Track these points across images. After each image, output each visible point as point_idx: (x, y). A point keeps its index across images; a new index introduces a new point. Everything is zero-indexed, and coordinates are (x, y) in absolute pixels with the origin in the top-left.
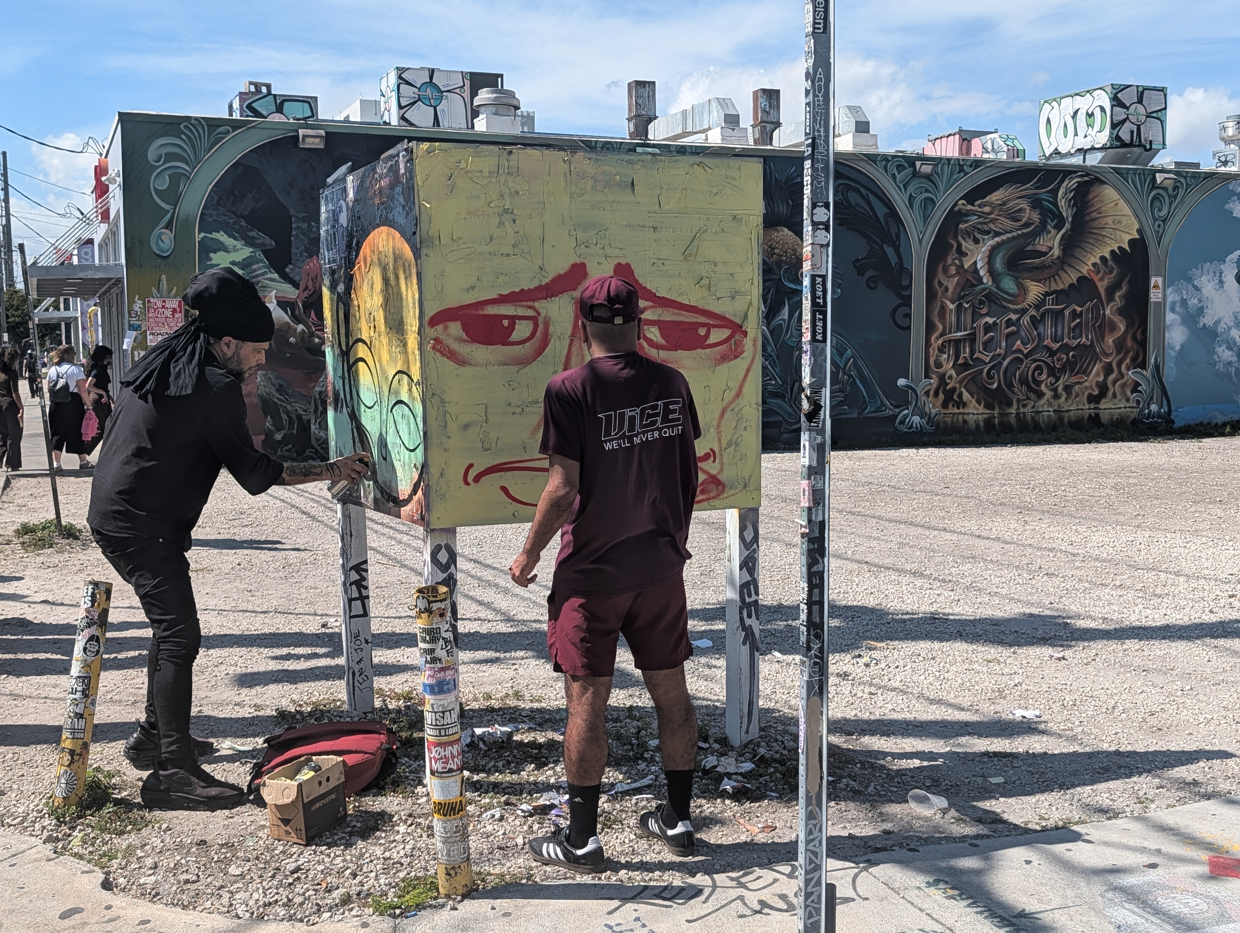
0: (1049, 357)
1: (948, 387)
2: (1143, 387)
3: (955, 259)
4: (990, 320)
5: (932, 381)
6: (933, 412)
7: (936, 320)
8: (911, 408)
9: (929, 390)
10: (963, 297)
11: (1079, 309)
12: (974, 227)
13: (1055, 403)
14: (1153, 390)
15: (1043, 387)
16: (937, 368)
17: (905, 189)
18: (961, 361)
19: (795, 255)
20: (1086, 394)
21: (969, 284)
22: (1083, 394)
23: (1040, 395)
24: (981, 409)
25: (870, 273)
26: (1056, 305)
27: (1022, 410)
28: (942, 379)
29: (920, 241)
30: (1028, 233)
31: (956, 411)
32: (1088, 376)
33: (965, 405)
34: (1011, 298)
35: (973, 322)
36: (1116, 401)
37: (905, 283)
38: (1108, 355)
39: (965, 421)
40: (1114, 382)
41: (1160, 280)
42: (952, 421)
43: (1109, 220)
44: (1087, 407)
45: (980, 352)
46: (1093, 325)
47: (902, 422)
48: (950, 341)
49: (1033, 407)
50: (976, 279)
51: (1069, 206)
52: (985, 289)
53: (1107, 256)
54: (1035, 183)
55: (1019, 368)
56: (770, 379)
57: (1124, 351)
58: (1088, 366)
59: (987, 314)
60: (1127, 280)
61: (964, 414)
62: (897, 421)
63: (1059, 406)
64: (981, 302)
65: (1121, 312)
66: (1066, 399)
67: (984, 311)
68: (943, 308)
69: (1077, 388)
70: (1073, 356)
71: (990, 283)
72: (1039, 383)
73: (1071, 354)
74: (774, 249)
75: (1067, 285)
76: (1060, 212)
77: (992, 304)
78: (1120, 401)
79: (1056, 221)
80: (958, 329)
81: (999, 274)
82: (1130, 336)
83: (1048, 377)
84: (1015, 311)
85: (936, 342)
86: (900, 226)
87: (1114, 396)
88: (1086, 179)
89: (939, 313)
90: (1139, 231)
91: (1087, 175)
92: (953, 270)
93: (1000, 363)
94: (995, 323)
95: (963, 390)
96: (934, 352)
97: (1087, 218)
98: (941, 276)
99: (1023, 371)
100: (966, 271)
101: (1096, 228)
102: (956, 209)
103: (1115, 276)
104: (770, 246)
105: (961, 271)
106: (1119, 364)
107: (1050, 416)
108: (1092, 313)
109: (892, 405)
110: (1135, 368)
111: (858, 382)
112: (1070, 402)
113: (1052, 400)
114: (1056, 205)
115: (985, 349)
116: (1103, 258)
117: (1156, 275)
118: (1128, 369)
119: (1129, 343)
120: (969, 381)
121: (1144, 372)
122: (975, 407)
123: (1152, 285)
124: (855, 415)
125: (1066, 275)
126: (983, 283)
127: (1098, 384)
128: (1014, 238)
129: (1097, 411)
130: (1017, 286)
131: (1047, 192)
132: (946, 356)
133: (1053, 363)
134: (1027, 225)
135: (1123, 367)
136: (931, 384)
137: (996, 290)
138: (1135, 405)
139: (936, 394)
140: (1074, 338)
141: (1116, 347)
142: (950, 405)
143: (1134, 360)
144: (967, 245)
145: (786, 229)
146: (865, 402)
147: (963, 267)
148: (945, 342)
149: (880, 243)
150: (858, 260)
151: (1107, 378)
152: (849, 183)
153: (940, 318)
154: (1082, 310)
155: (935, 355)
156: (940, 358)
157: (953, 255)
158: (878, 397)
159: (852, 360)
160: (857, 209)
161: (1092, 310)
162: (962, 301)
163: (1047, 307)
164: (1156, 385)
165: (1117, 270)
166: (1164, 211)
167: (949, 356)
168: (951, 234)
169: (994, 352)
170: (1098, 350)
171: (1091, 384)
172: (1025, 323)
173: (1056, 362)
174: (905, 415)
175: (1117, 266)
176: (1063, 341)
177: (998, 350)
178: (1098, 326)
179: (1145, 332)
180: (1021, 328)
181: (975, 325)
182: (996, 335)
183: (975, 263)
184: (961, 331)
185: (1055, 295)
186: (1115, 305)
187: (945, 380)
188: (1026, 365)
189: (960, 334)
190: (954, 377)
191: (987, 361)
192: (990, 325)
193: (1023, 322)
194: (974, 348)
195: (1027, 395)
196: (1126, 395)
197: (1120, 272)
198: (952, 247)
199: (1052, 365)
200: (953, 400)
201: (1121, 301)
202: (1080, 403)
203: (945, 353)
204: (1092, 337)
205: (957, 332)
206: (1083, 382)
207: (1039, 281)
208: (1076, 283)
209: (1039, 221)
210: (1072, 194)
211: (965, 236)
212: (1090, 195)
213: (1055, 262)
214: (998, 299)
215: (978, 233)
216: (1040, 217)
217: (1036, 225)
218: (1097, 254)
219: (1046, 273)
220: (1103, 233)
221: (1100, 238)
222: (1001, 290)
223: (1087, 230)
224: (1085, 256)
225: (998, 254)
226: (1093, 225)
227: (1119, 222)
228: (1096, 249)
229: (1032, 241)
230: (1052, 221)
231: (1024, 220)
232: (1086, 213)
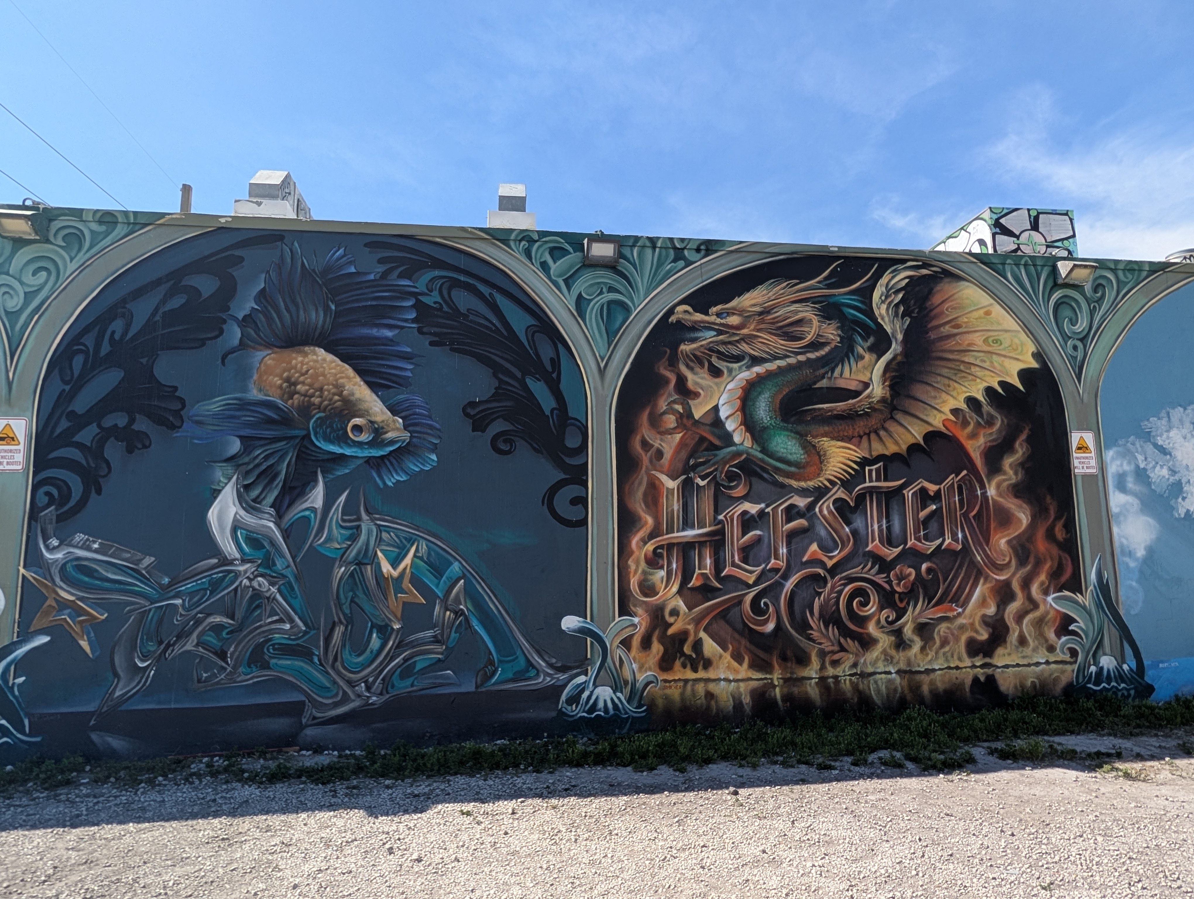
0: (879, 572)
1: (670, 631)
2: (1080, 624)
3: (674, 402)
4: (753, 509)
5: (636, 620)
6: (641, 678)
7: (639, 507)
8: (592, 672)
9: (631, 636)
10: (694, 468)
11: (932, 488)
12: (710, 350)
13: (901, 658)
14: (1101, 630)
15: (872, 628)
16: (646, 595)
17: (569, 288)
18: (694, 582)
19: (340, 394)
20: (964, 638)
21: (705, 445)
22: (957, 639)
23: (865, 643)
24: (744, 671)
25: (498, 426)
26: (886, 480)
27: (831, 671)
28: (658, 619)
29: (602, 372)
30: (818, 359)
31: (690, 675)
32: (964, 605)
33: (708, 664)
34: (793, 469)
35: (717, 512)
36: (1028, 651)
37: (572, 442)
38: (1000, 568)
39: (710, 695)
40: (1020, 618)
41: (1089, 438)
42: (682, 694)
43: (977, 339)
44: (968, 662)
45: (734, 564)
46: (965, 515)
47: (574, 699)
48: (670, 547)
49: (855, 665)
50: (719, 437)
51: (896, 315)
52: (739, 454)
53: (979, 397)
54: (826, 279)
55: (819, 594)
56: (281, 621)
57: (1032, 560)
58: (961, 588)
59: (745, 498)
60: (1023, 437)
61: (708, 680)
62: (563, 697)
63: (909, 663)
64: (731, 477)
65: (1018, 491)
66: (923, 649)
67: (739, 491)
68: (654, 487)
69: (943, 627)
70: (929, 570)
71: (748, 443)
72: (862, 621)
73: (924, 566)
74: (295, 384)
75: (904, 447)
77: (754, 480)
78: (1035, 650)
79: (871, 340)
80: (687, 524)
81: (765, 429)
82: (1041, 533)
83: (881, 608)
84: (803, 492)
85: (641, 549)
86: (560, 346)
87: (1022, 641)
88: (925, 272)
89: (645, 495)
90: (1038, 356)
91: (925, 266)
92: (671, 421)
93: (778, 586)
94: (762, 514)
95: (702, 635)
96: (637, 566)
97: (932, 335)
98: (645, 431)
99: (827, 601)
100: (697, 423)
101: (952, 352)
102: (673, 319)
103: (1000, 430)
104: (288, 380)
105: (689, 423)
106: (1026, 584)
107: (890, 681)
108: (960, 493)
109: (551, 666)
110: (1060, 590)
111: (476, 624)
112: (931, 654)
113: (893, 652)
114: (869, 313)
115: (745, 560)
116: (972, 402)
117: (1080, 429)
118: (1046, 593)
119: (1041, 545)
120: (714, 618)
121: (1079, 598)
122: (729, 668)
123: (1074, 449)
124: (469, 687)
125: (900, 430)
126: (734, 444)
127: (986, 621)
128: (790, 368)
129: (990, 671)
130: (804, 448)
131: (851, 293)
132: (663, 573)
133: (889, 582)
134: (814, 345)
135: (1035, 589)
136: (634, 626)
137: (760, 455)
138: (1067, 657)
139: (646, 643)
140: (927, 538)
141: (1017, 555)
142: (678, 663)
143: (1055, 574)
144: (698, 378)
145: (321, 352)
146: (492, 663)
147: (690, 415)
148: (661, 547)
149: (519, 375)
150: (472, 404)
151: (1004, 610)
152: (455, 276)
153: (647, 505)
154: (940, 489)
155: (640, 571)
156: (650, 577)
157: (670, 395)
158: (519, 653)
159: (462, 581)
160: (471, 317)
161: (960, 488)
162: (692, 475)
163: (867, 484)
164: (1106, 620)
165: (1002, 421)
166: (1082, 325)
167: (669, 573)
168: (664, 361)
169: (763, 566)
170: (979, 558)
171: (971, 621)
172: (825, 512)
173: (895, 582)
174: (579, 685)
175: (1000, 414)
176: (906, 544)
177: (773, 561)
178: (974, 517)
179: (1070, 525)
180: (817, 522)
181: (721, 517)
182: (766, 535)
183: (716, 409)
184: (693, 527)
185: (881, 464)
186: (1004, 480)
187: (663, 617)
188: (833, 587)
189: (690, 533)
190: (682, 613)
191: (751, 582)
192: (753, 516)
193: (821, 511)
194: (722, 558)
195: (840, 644)
196: (1046, 640)
197: (1008, 424)
198: (667, 381)
199: (887, 586)
200: (683, 654)
201: (1016, 473)
202: (952, 656)
203: (662, 567)
204: (965, 537)
205: (684, 529)
206: (955, 617)
207: (848, 439)
208: (922, 443)
209: (838, 339)
210: (900, 296)
211: (691, 364)
212: (936, 299)
213: (876, 407)
214: (766, 471)
215: (719, 358)
216: (840, 332)
217: (833, 345)
218: (958, 394)
219: (860, 426)
220: (966, 359)
221: (962, 368)
222: (771, 455)
223: (934, 354)
224: (935, 398)
225: (760, 394)
226: (946, 347)
227: (996, 341)
228: (956, 385)
229: (827, 372)
230: (865, 339)
231: (809, 338)
232: (929, 326)
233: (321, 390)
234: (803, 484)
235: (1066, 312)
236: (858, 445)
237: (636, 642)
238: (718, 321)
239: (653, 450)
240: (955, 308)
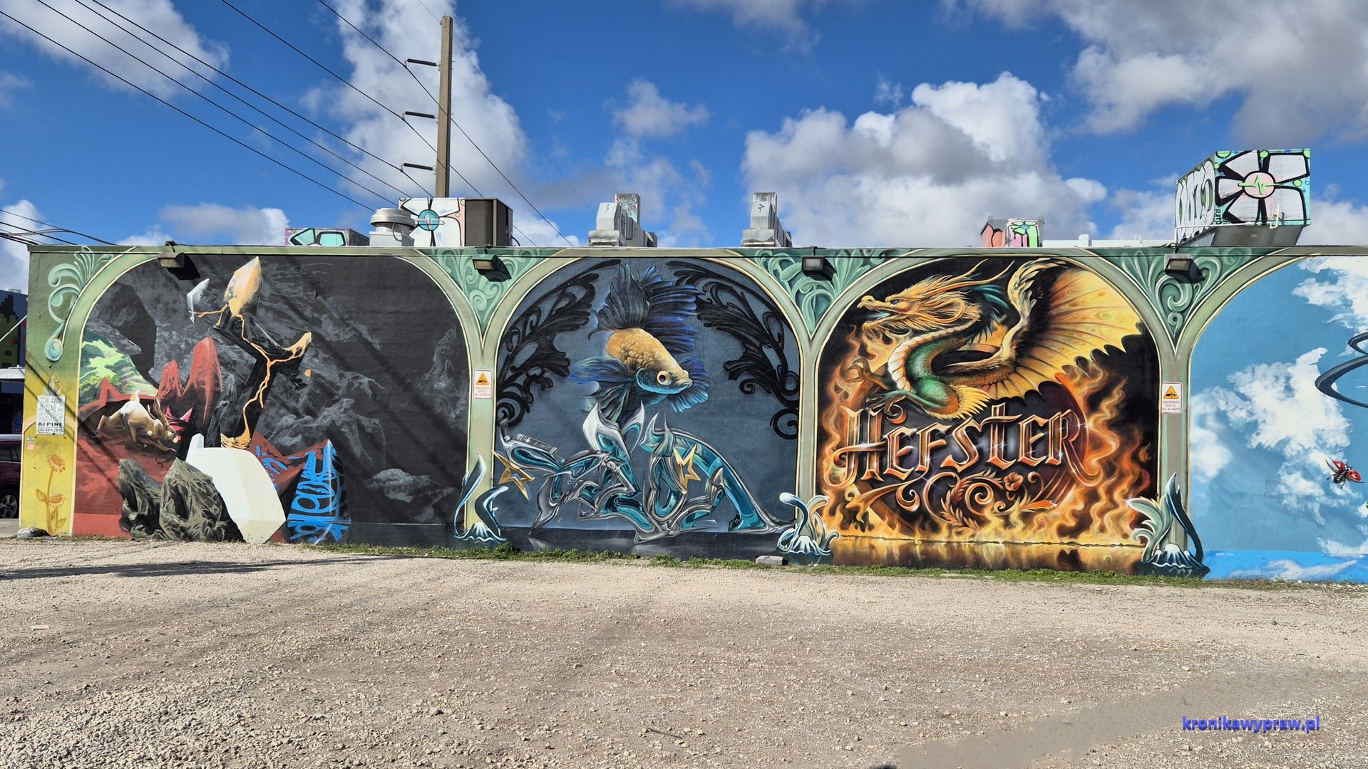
0: (995, 477)
1: (848, 506)
2: (1152, 520)
3: (858, 361)
4: (908, 432)
5: (826, 498)
6: (828, 533)
7: (831, 427)
8: (798, 526)
9: (824, 507)
10: (869, 404)
11: (1041, 421)
12: (885, 326)
13: (1007, 533)
14: (1169, 527)
15: (987, 513)
16: (833, 483)
17: (791, 287)
18: (865, 477)
19: (653, 357)
20: (1056, 524)
21: (878, 389)
22: (1050, 524)
23: (982, 522)
24: (896, 533)
25: (744, 377)
26: (1006, 415)
27: (955, 538)
28: (840, 498)
29: (810, 341)
30: (963, 331)
31: (859, 533)
32: (1058, 502)
33: (871, 527)
34: (938, 406)
35: (883, 432)
36: (1104, 536)
37: (790, 387)
38: (1090, 478)
39: (872, 547)
41: (1177, 388)
42: (854, 545)
43: (1090, 314)
44: (1057, 539)
45: (892, 467)
46: (1066, 441)
47: (786, 542)
48: (851, 454)
49: (973, 536)
50: (887, 384)
51: (1026, 298)
52: (900, 395)
53: (1088, 357)
54: (973, 273)
55: (951, 489)
56: (622, 486)
57: (1117, 474)
58: (1057, 490)
59: (903, 424)
60: (1121, 386)
61: (871, 537)
62: (780, 540)
63: (1013, 538)
64: (894, 410)
65: (1112, 425)
66: (1024, 529)
67: (900, 419)
68: (841, 418)
69: (1040, 516)
70: (1033, 477)
71: (908, 388)
72: (980, 508)
73: (1030, 475)
74: (628, 351)
75: (1023, 392)
76: (1012, 307)
77: (911, 413)
78: (1112, 536)
79: (1004, 317)
80: (862, 440)
81: (920, 379)
82: (1126, 456)
83: (995, 500)
84: (944, 422)
85: (831, 453)
86: (784, 325)
87: (1102, 529)
88: (1052, 265)
89: (836, 420)
90: (1141, 326)
91: (1053, 260)
92: (855, 373)
93: (922, 483)
94: (914, 435)
95: (869, 510)
96: (828, 465)
97: (1054, 312)
98: (837, 380)
99: (956, 494)
100: (873, 375)
101: (1068, 324)
102: (860, 306)
103: (1101, 381)
104: (624, 349)
105: (867, 375)
106: (1110, 491)
107: (998, 548)
108: (1064, 425)
109: (773, 521)
110: (1138, 496)
111: (729, 494)
112: (1030, 533)
113: (1002, 530)
114: (1004, 296)
115: (900, 464)
116: (1081, 361)
117: (1172, 380)
118: (1126, 497)
119: (1126, 463)
120: (877, 499)
121: (1153, 502)
122: (886, 531)
123: (1164, 394)
124: (724, 530)
125: (1022, 380)
126: (898, 389)
127: (1074, 514)
128: (942, 337)
129: (1074, 547)
130: (947, 392)
131: (992, 283)
132: (845, 470)
133: (1003, 484)
134: (960, 321)
135: (1117, 496)
136: (825, 501)
137: (915, 397)
138: (1138, 543)
139: (832, 512)
140: (1034, 455)
141: (1105, 468)
142: (852, 526)
143: (1138, 483)
144: (874, 345)
145: (642, 331)
146: (738, 517)
147: (868, 370)
148: (845, 454)
149: (758, 344)
150: (729, 363)
151: (1090, 507)
152: (720, 281)
153: (836, 427)
154: (1047, 423)
155: (830, 468)
156: (836, 472)
157: (855, 357)
158: (754, 512)
159: (721, 469)
160: (730, 308)
161: (1064, 421)
162: (867, 409)
163: (992, 417)
164: (1174, 519)
165: (1104, 375)
166: (1184, 300)
167: (849, 471)
168: (853, 333)
169: (912, 469)
170: (1074, 471)
171: (1063, 513)
172: (960, 436)
173: (1007, 484)
174: (789, 534)
175: (1103, 369)
176: (1018, 459)
177: (919, 466)
178: (1073, 442)
179: (1153, 452)
180: (953, 442)
181: (885, 436)
182: (916, 448)
183: (886, 365)
184: (866, 442)
185: (1004, 404)
186: (1101, 417)
187: (844, 497)
188: (961, 485)
189: (864, 446)
190: (856, 495)
191: (904, 479)
192: (907, 436)
193: (956, 435)
194: (884, 462)
195: (963, 522)
196: (1122, 530)
197: (1109, 377)
198: (854, 348)
199: (1001, 487)
200: (856, 520)
201: (1111, 412)
202: (1046, 535)
203: (844, 466)
204: (1064, 456)
205: (860, 443)
206: (1051, 510)
207: (982, 386)
208: (1037, 390)
209: (979, 316)
210: (1030, 283)
211: (871, 336)
212: (1059, 285)
213: (1004, 364)
214: (919, 407)
215: (890, 331)
216: (980, 312)
217: (974, 321)
218: (1070, 355)
219: (991, 378)
220: (1080, 329)
221: (1075, 335)
222: (923, 396)
223: (1053, 326)
224: (1051, 357)
225: (918, 355)
226: (1065, 320)
227: (1106, 315)
228: (1069, 348)
229: (968, 340)
230: (999, 316)
231: (957, 316)
232: (1052, 305)
233: (642, 354)
234: (945, 416)
235: (1170, 291)
236: (988, 391)
237: (826, 511)
238: (892, 306)
239: (842, 392)
240: (1074, 292)
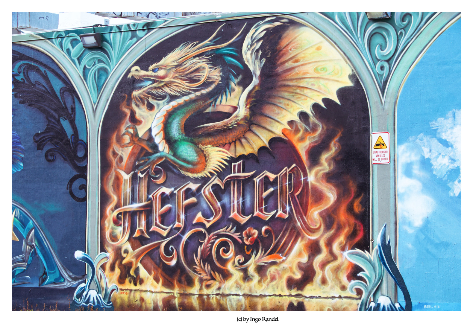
0: (236, 232)
1: (124, 262)
2: (366, 273)
3: (129, 127)
4: (167, 191)
5: (108, 255)
6: (110, 287)
7: (110, 190)
8: (88, 280)
9: (105, 263)
10: (137, 167)
11: (272, 176)
12: (149, 93)
14: (381, 279)
15: (230, 267)
16: (113, 241)
17: (80, 63)
18: (136, 235)
20: (285, 277)
21: (144, 152)
22: (281, 277)
23: (226, 275)
24: (159, 287)
25: (48, 147)
26: (243, 172)
27: (205, 291)
28: (118, 254)
29: (94, 111)
30: (208, 93)
31: (132, 287)
32: (286, 255)
33: (142, 282)
34: (190, 166)
35: (149, 193)
36: (326, 288)
37: (80, 154)
38: (313, 231)
40: (323, 265)
41: (386, 137)
42: (129, 298)
43: (309, 69)
44: (286, 292)
45: (156, 225)
46: (292, 195)
47: (80, 295)
48: (125, 213)
49: (219, 289)
50: (151, 147)
51: (257, 58)
52: (161, 158)
53: (309, 110)
54: (214, 38)
55: (201, 244)
57: (335, 226)
58: (286, 244)
59: (164, 184)
60: (337, 139)
61: (141, 291)
62: (75, 294)
63: (250, 290)
64: (157, 172)
65: (329, 177)
66: (260, 281)
67: (161, 181)
68: (118, 179)
69: (273, 269)
70: (267, 231)
71: (167, 150)
73: (264, 229)
75: (256, 149)
76: (246, 66)
77: (170, 174)
78: (332, 288)
79: (240, 77)
80: (133, 200)
81: (176, 141)
82: (343, 209)
83: (236, 254)
84: (195, 181)
85: (111, 214)
86: (75, 99)
87: (324, 281)
88: (277, 24)
89: (114, 183)
90: (354, 77)
91: (278, 19)
92: (127, 139)
93: (179, 238)
94: (172, 194)
95: (139, 265)
96: (109, 224)
97: (280, 70)
98: (115, 146)
100: (140, 140)
101: (292, 80)
102: (130, 76)
103: (320, 135)
105: (135, 139)
106: (329, 243)
107: (238, 300)
108: (290, 180)
109: (70, 277)
110: (353, 248)
111: (38, 252)
112: (264, 285)
113: (241, 282)
114: (240, 58)
115: (162, 222)
116: (303, 115)
117: (381, 129)
118: (343, 249)
119: (343, 216)
120: (145, 256)
121: (367, 254)
122: (152, 284)
123: (373, 144)
124: (36, 285)
125: (255, 138)
126: (160, 152)
127: (300, 267)
128: (192, 101)
129: (300, 299)
130: (197, 152)
131: (229, 46)
132: (121, 229)
133: (242, 238)
134: (206, 85)
135: (336, 247)
136: (107, 257)
137: (173, 158)
138: (355, 295)
139: (112, 269)
140: (267, 210)
141: (325, 222)
142: (127, 280)
143: (351, 236)
144: (141, 112)
146: (45, 273)
147: (136, 135)
148: (120, 213)
149: (57, 117)
150: (37, 135)
151: (313, 260)
152: (29, 63)
153: (114, 189)
154: (277, 177)
155: (110, 227)
156: (115, 231)
157: (127, 123)
158: (56, 269)
159: (33, 230)
160: (37, 86)
161: (290, 176)
162: (137, 171)
163: (233, 175)
164: (386, 271)
165: (323, 128)
166: (390, 49)
167: (124, 229)
168: (125, 102)
169: (172, 226)
170: (299, 224)
171: (290, 266)
172: (207, 193)
173: (245, 238)
174: (82, 288)
175: (322, 122)
176: (253, 213)
177: (177, 223)
178: (298, 196)
179: (366, 203)
180: (202, 200)
181: (151, 196)
182: (174, 207)
183: (150, 130)
184: (136, 202)
185: (241, 161)
186: (321, 170)
187: (121, 253)
188: (209, 240)
189: (135, 206)
190: (130, 252)
191: (165, 235)
192: (167, 195)
193: (204, 192)
194: (150, 221)
195: (211, 275)
196: (340, 282)
197: (327, 130)
198: (126, 115)
199: (240, 241)
200: (130, 275)
201: (329, 165)
202: (277, 288)
203: (120, 225)
204: (291, 209)
205: (132, 203)
206: (281, 263)
207: (223, 145)
208: (268, 145)
209: (220, 79)
210: (260, 43)
211: (138, 103)
212: (284, 42)
213: (241, 123)
214: (175, 167)
215: (153, 98)
216: (221, 74)
217: (216, 84)
218: (294, 110)
219: (231, 137)
220: (302, 85)
221: (298, 91)
222: (178, 157)
223: (280, 83)
224: (278, 114)
225: (174, 119)
226: (289, 77)
227: (323, 69)
228: (293, 104)
229: (212, 102)
230: (236, 77)
231: (203, 79)
232: (279, 63)
234: (195, 175)
235: (378, 40)
236: (228, 150)
237: (108, 267)
238: (153, 74)
239: (118, 157)
240: (296, 48)
